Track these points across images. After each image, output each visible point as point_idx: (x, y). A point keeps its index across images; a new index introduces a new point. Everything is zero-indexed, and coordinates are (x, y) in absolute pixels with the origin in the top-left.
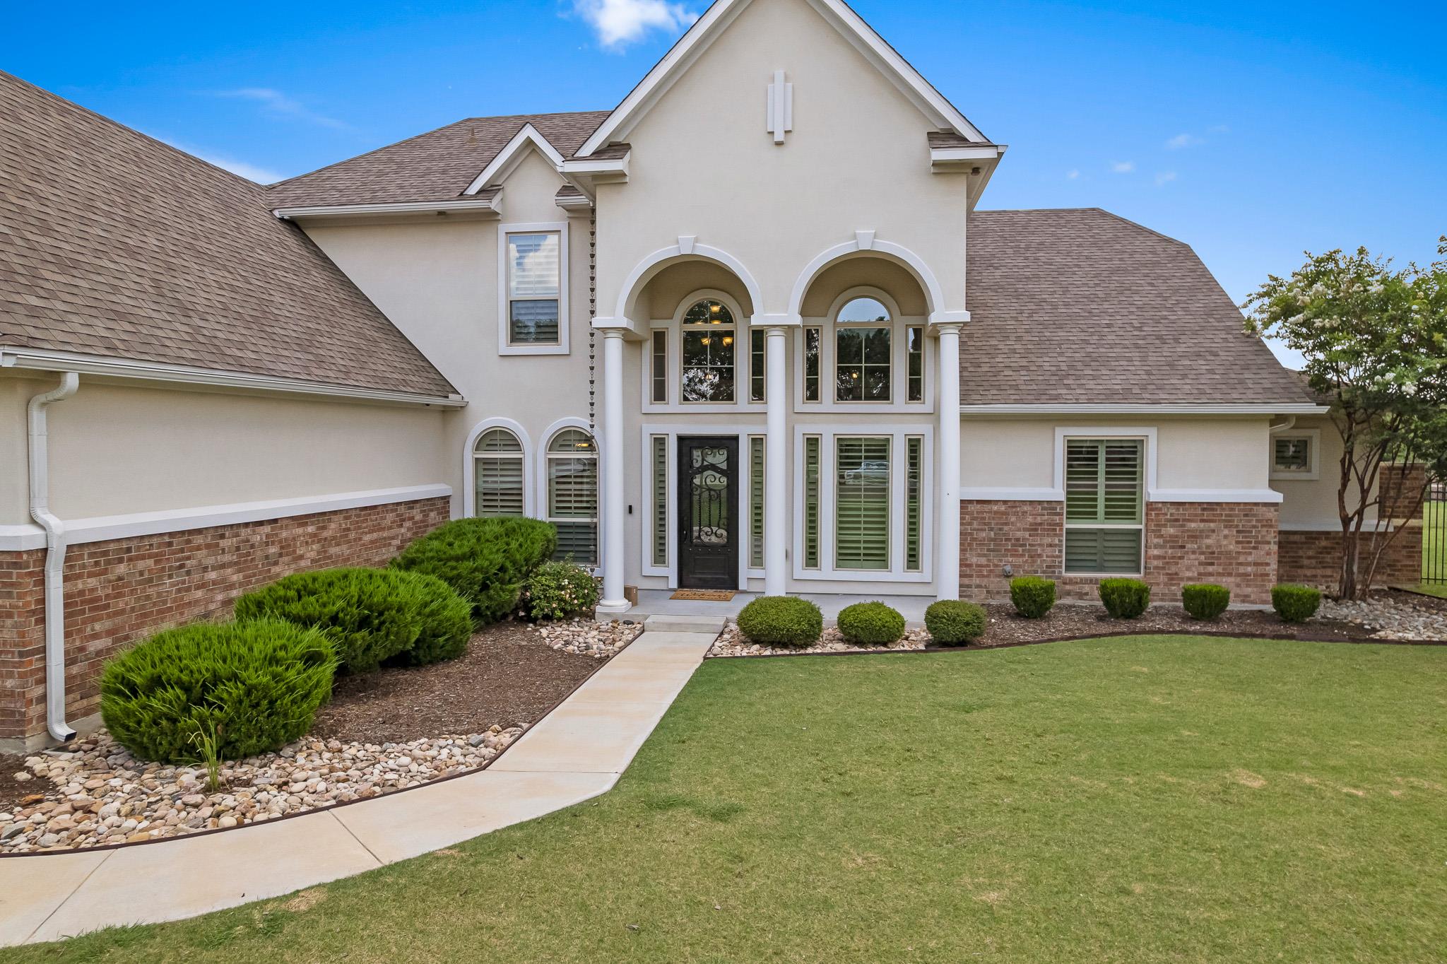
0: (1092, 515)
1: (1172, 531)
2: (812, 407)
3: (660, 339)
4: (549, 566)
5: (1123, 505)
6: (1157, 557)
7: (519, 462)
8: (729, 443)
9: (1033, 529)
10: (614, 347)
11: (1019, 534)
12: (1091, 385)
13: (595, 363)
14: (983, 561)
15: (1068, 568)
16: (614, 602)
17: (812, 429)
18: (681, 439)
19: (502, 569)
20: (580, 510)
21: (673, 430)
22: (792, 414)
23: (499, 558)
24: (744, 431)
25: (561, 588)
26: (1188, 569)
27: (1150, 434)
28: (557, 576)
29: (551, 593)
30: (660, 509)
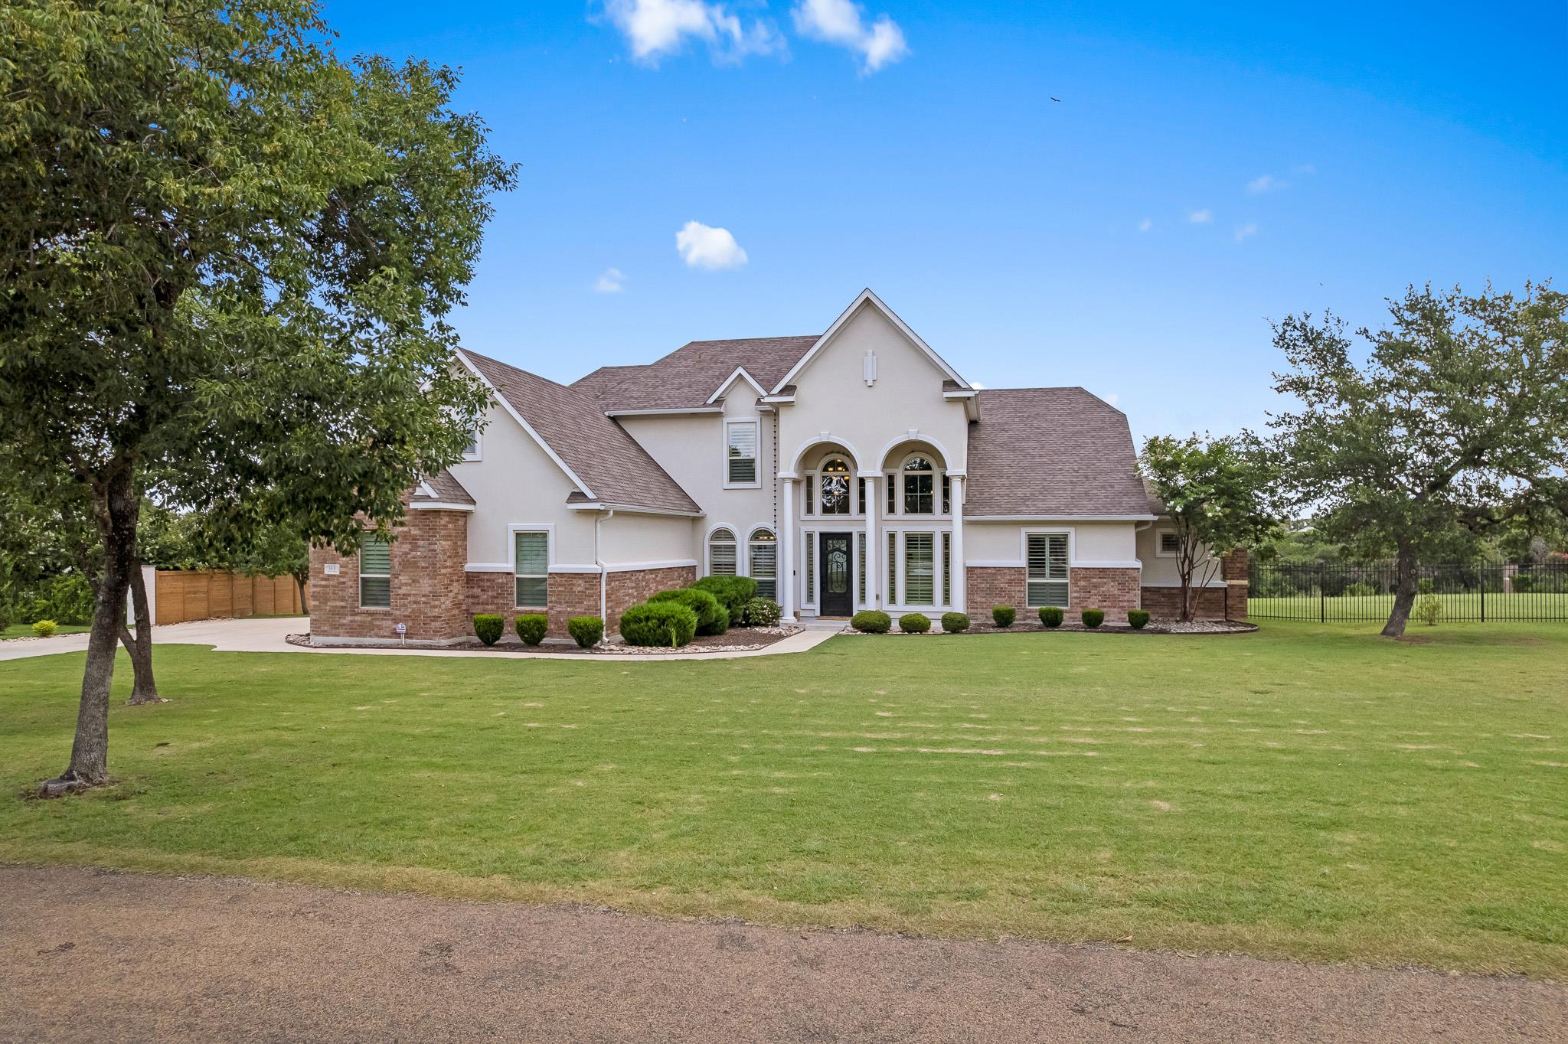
0: (1043, 575)
1: (1083, 583)
2: (891, 516)
3: (810, 481)
4: (757, 599)
5: (1059, 571)
6: (1076, 598)
7: (734, 547)
8: (847, 537)
9: (1010, 582)
10: (788, 487)
11: (1002, 585)
12: (1040, 504)
13: (777, 494)
14: (984, 600)
15: (1029, 604)
16: (788, 618)
17: (892, 529)
18: (822, 535)
19: (736, 598)
20: (767, 574)
21: (817, 530)
22: (879, 521)
23: (734, 593)
24: (855, 530)
25: (763, 609)
26: (1093, 604)
27: (1071, 531)
28: (761, 603)
29: (759, 611)
30: (810, 572)
